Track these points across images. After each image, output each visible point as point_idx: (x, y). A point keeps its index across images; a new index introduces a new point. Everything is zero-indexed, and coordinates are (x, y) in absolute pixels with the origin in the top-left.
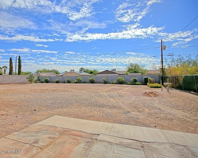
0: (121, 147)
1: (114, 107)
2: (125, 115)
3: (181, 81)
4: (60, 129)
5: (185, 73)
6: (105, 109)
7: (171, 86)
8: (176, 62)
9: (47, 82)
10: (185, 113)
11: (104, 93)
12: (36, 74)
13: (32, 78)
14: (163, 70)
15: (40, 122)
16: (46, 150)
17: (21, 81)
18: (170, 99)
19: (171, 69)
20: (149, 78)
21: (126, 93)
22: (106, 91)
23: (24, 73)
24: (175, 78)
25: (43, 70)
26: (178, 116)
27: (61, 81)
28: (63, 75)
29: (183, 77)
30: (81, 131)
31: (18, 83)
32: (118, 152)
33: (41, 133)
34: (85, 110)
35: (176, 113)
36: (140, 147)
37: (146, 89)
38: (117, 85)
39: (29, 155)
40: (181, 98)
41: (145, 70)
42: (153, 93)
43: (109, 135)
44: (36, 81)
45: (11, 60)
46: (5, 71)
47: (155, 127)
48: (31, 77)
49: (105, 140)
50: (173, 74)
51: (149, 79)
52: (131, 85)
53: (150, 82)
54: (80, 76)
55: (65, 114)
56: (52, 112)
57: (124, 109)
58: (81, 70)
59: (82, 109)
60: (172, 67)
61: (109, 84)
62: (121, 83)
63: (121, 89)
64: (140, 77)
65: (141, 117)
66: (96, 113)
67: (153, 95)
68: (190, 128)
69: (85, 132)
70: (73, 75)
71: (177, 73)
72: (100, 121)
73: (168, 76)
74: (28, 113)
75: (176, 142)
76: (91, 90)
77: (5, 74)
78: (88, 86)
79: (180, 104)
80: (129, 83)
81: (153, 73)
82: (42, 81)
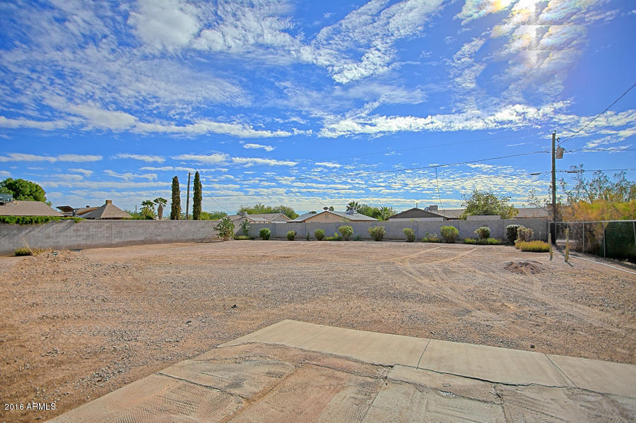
0: (447, 397)
1: (430, 299)
2: (459, 320)
3: (600, 236)
4: (297, 353)
5: (609, 215)
6: (410, 305)
7: (575, 247)
8: (588, 188)
9: (265, 236)
10: (608, 315)
11: (408, 265)
12: (239, 217)
13: (228, 228)
14: (554, 207)
15: (247, 336)
16: (262, 404)
17: (201, 236)
18: (571, 279)
19: (576, 207)
20: (521, 227)
21: (461, 264)
22: (413, 261)
23: (209, 214)
24: (585, 227)
25: (257, 207)
26: (589, 322)
27: (299, 234)
28: (304, 221)
29: (605, 226)
30: (347, 358)
31: (193, 240)
32: (439, 410)
33: (247, 363)
34: (360, 307)
35: (584, 313)
36: (493, 398)
37: (511, 254)
38: (440, 244)
39: (220, 415)
40: (599, 277)
41: (512, 208)
42: (528, 264)
43: (417, 368)
44: (238, 234)
45: (175, 182)
46: (160, 209)
47: (532, 347)
48: (224, 225)
49: (407, 380)
50: (581, 218)
51: (520, 231)
52: (475, 244)
53: (523, 238)
54: (346, 224)
55: (308, 317)
56: (275, 311)
57: (456, 305)
58: (351, 209)
59: (351, 304)
60: (578, 201)
61: (420, 244)
62: (450, 239)
63: (449, 254)
64: (496, 226)
65: (499, 323)
66: (385, 313)
67: (529, 270)
68: (619, 350)
69: (356, 361)
70: (331, 220)
71: (590, 216)
72: (395, 333)
73: (569, 222)
74: (217, 314)
75: (583, 385)
76: (373, 257)
77: (160, 217)
78: (367, 247)
79: (595, 293)
80: (468, 240)
81: (530, 215)
82: (253, 236)
